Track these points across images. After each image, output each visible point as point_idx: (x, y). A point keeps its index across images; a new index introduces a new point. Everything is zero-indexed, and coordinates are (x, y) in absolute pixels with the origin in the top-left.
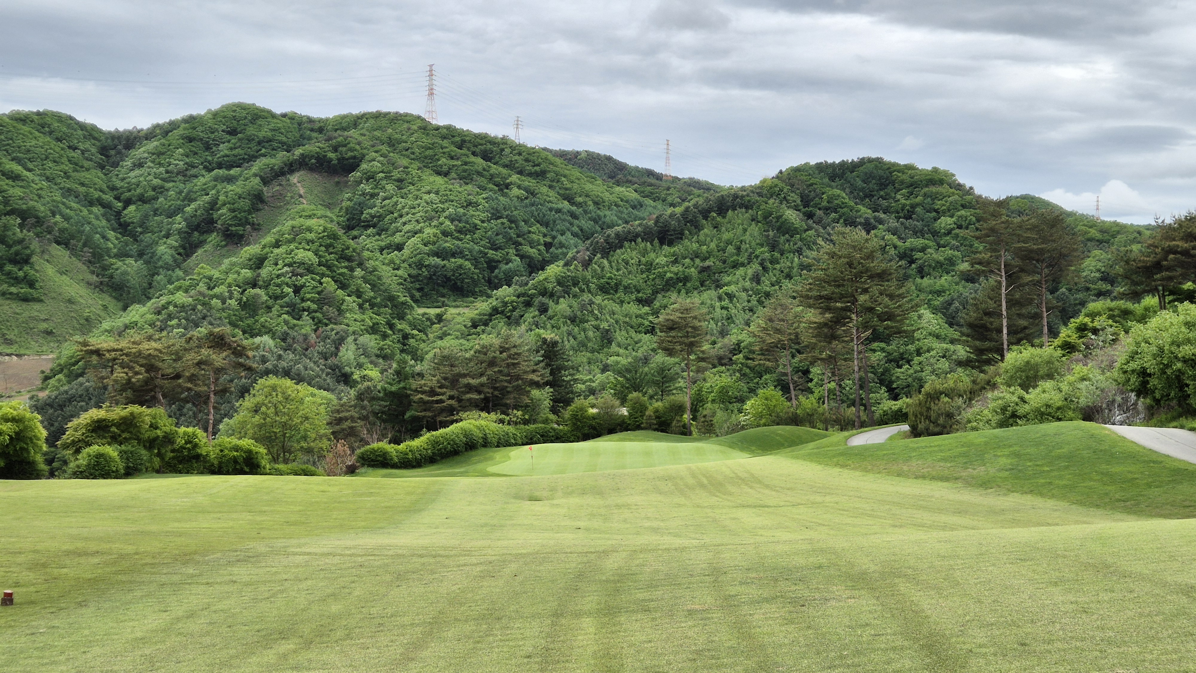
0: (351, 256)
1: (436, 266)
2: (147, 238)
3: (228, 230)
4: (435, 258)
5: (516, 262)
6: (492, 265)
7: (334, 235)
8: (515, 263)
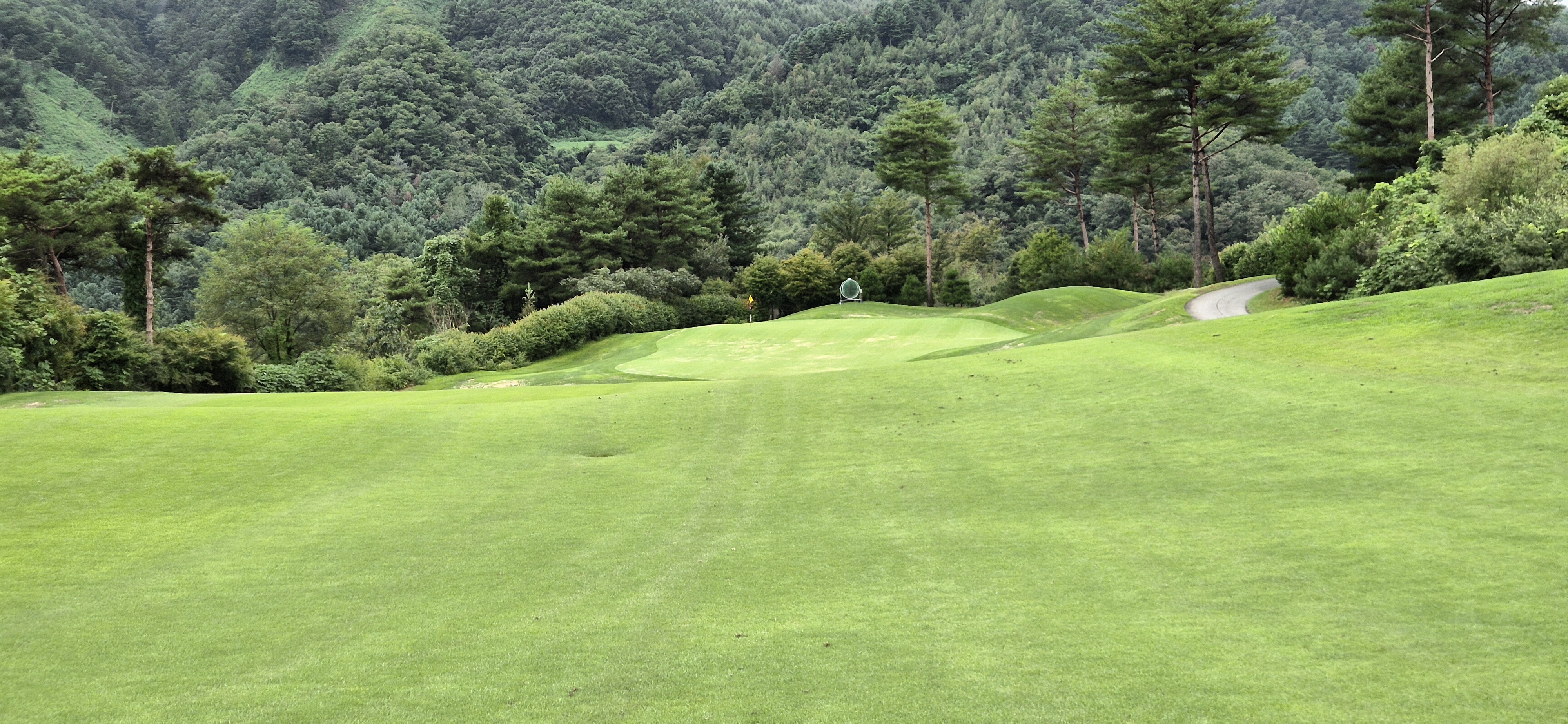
0: (459, 75)
1: (577, 87)
2: (184, 58)
3: (290, 44)
4: (576, 75)
5: (686, 78)
6: (652, 83)
7: (434, 46)
8: (684, 79)
